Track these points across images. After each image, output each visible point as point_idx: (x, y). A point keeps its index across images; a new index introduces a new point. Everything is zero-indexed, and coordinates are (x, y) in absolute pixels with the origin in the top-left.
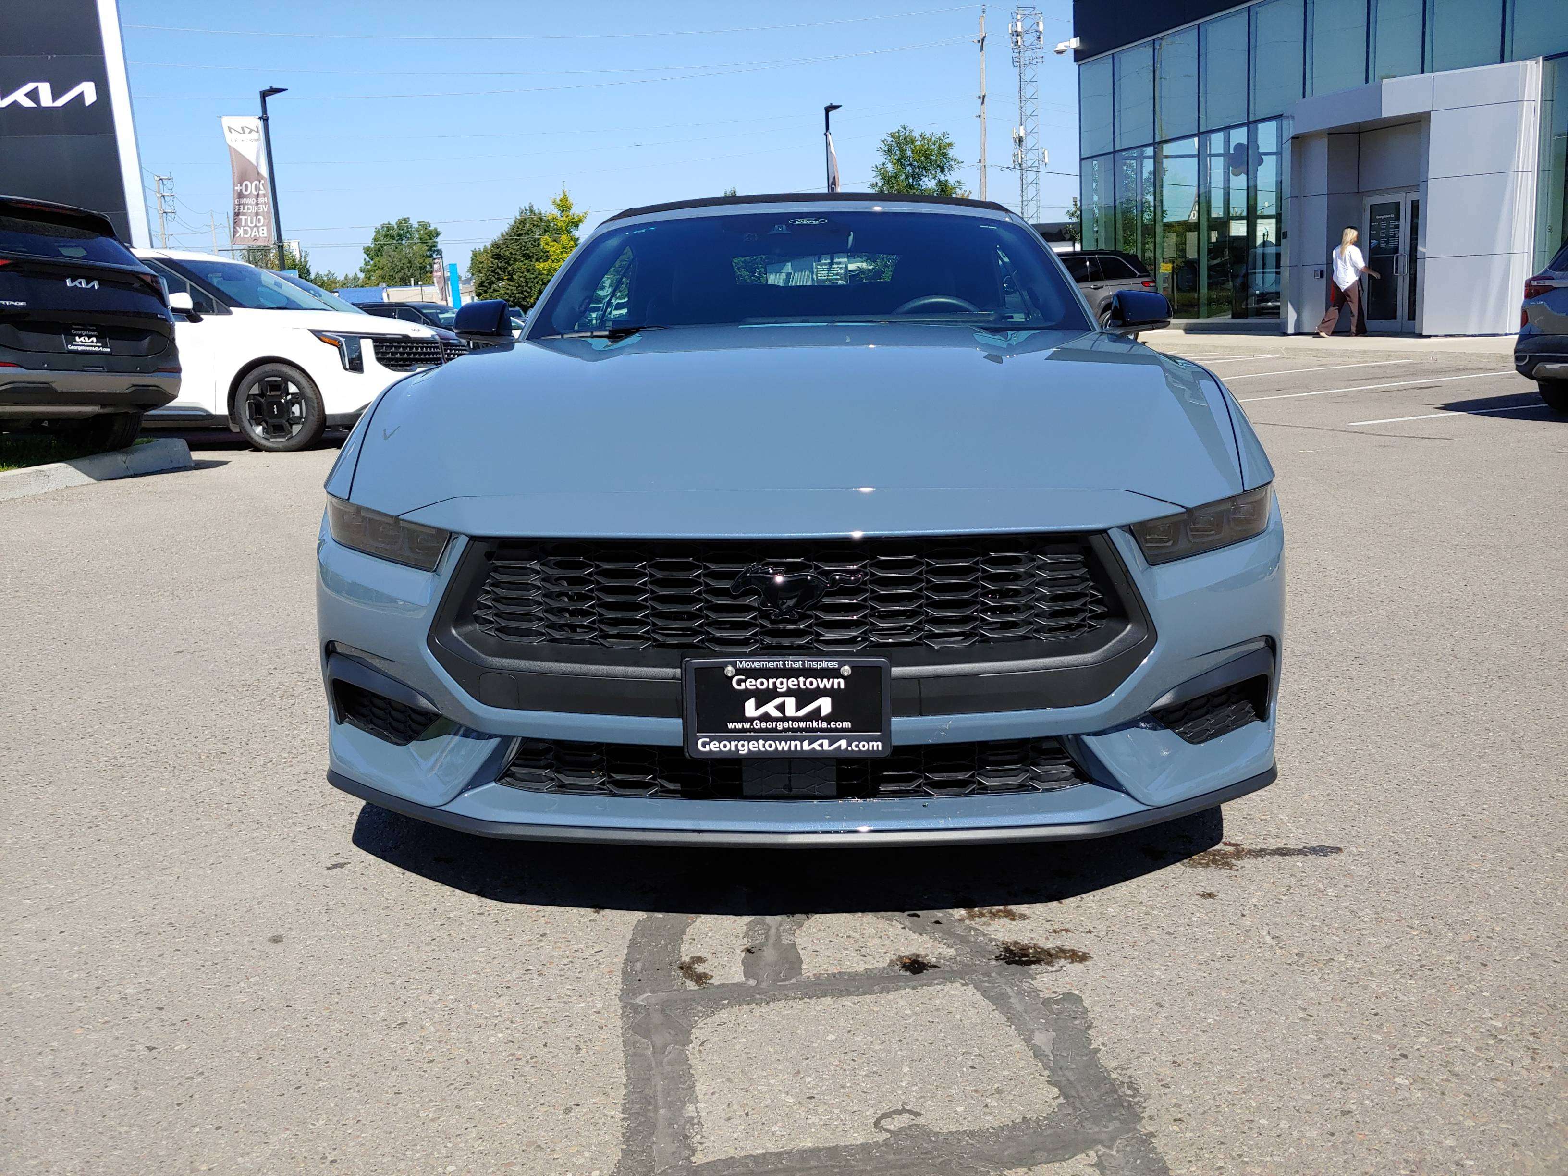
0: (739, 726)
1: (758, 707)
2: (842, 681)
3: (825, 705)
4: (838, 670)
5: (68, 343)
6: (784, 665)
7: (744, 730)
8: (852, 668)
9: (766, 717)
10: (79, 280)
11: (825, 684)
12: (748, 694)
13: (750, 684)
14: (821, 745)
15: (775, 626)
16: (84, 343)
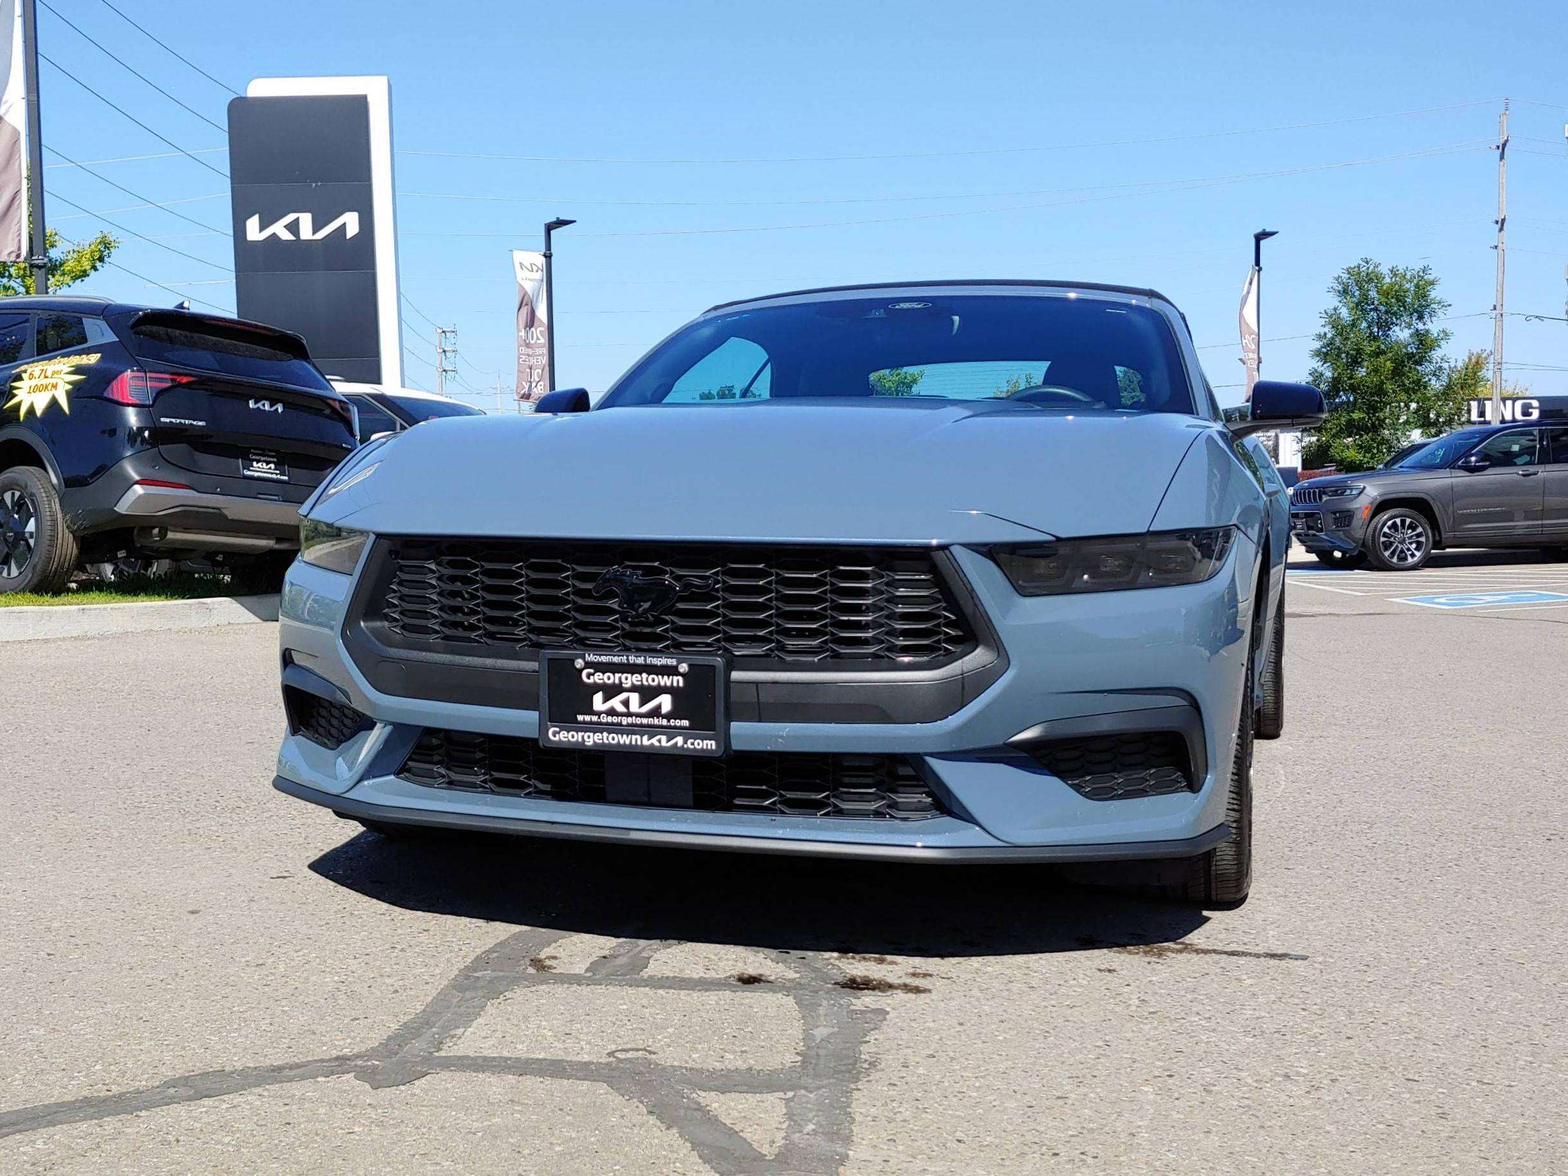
0: (588, 718)
1: (606, 700)
2: (680, 679)
3: (665, 702)
4: (676, 667)
5: (244, 469)
6: (628, 660)
7: (591, 723)
8: (690, 666)
9: (612, 712)
10: (262, 402)
11: (665, 681)
12: (596, 688)
13: (598, 678)
14: (659, 741)
15: (633, 629)
16: (262, 469)
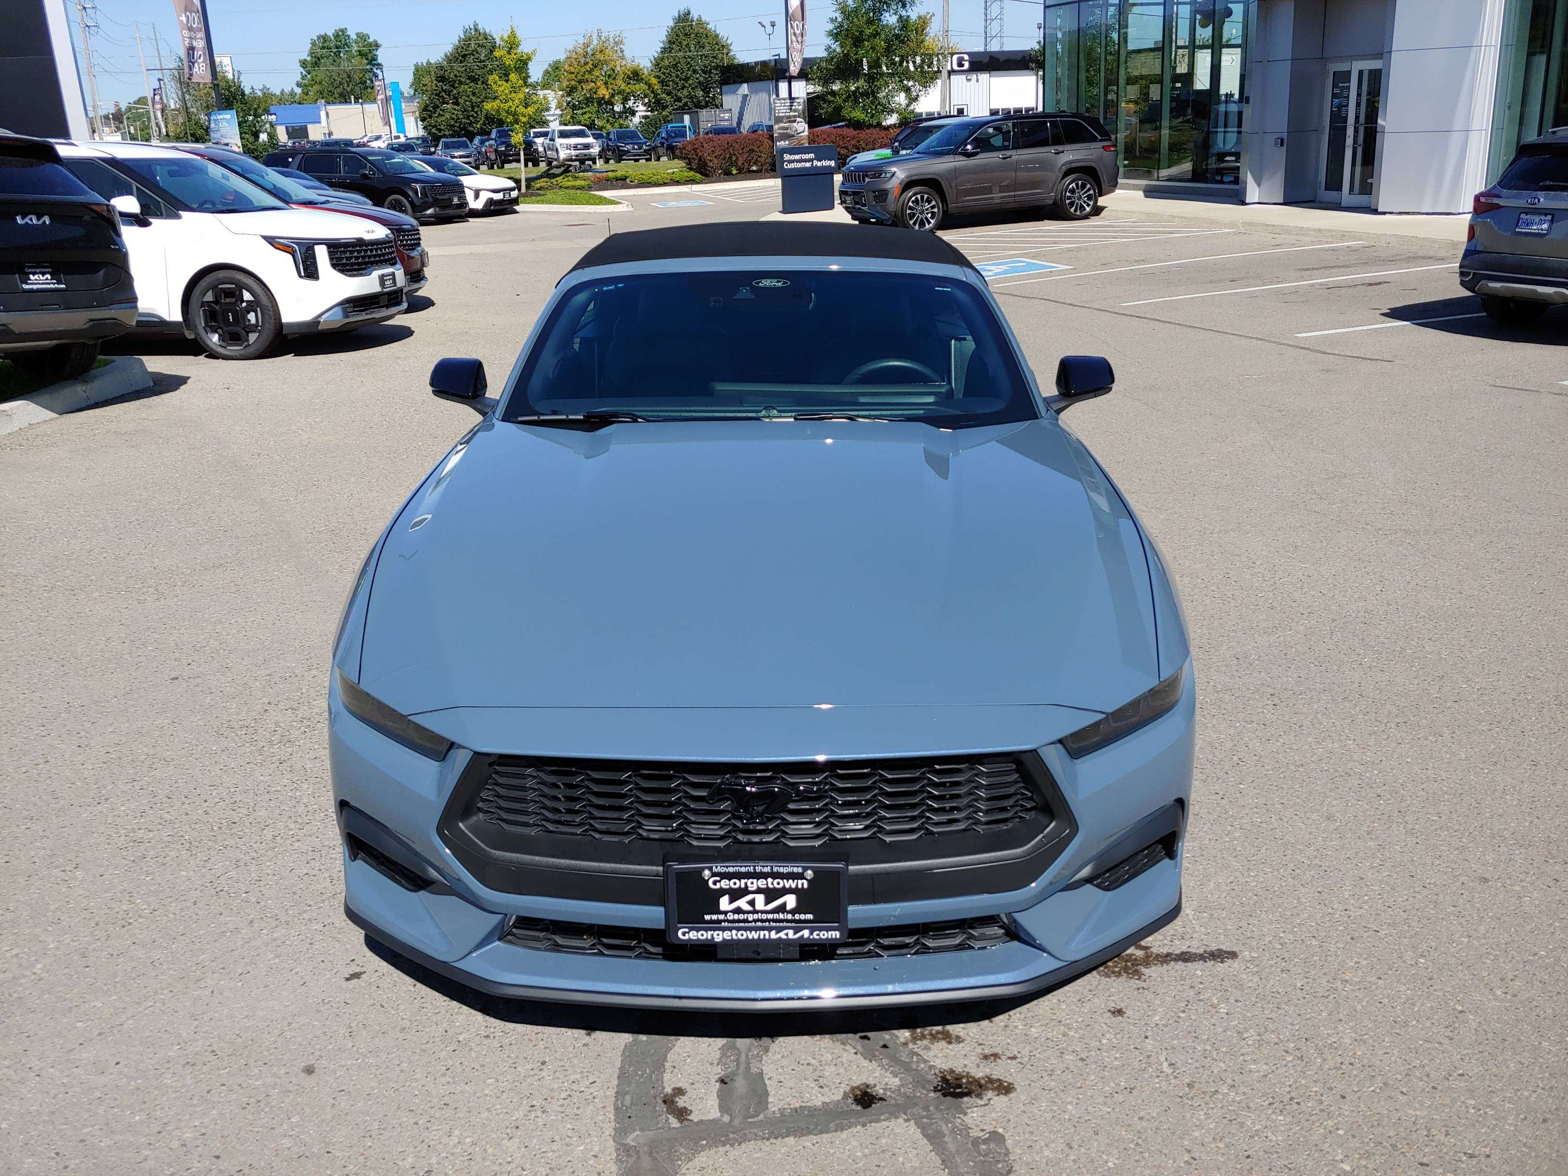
0: (714, 917)
1: (732, 901)
2: (805, 882)
3: (791, 901)
4: (802, 874)
5: (22, 283)
6: (755, 869)
7: (719, 922)
8: (814, 872)
9: (738, 911)
10: (30, 216)
11: (790, 884)
12: (722, 892)
13: (724, 884)
14: (787, 934)
15: (746, 827)
16: (39, 281)
